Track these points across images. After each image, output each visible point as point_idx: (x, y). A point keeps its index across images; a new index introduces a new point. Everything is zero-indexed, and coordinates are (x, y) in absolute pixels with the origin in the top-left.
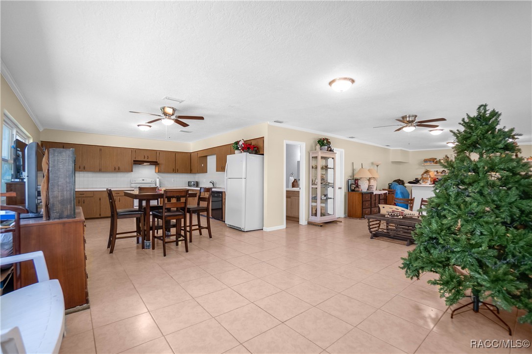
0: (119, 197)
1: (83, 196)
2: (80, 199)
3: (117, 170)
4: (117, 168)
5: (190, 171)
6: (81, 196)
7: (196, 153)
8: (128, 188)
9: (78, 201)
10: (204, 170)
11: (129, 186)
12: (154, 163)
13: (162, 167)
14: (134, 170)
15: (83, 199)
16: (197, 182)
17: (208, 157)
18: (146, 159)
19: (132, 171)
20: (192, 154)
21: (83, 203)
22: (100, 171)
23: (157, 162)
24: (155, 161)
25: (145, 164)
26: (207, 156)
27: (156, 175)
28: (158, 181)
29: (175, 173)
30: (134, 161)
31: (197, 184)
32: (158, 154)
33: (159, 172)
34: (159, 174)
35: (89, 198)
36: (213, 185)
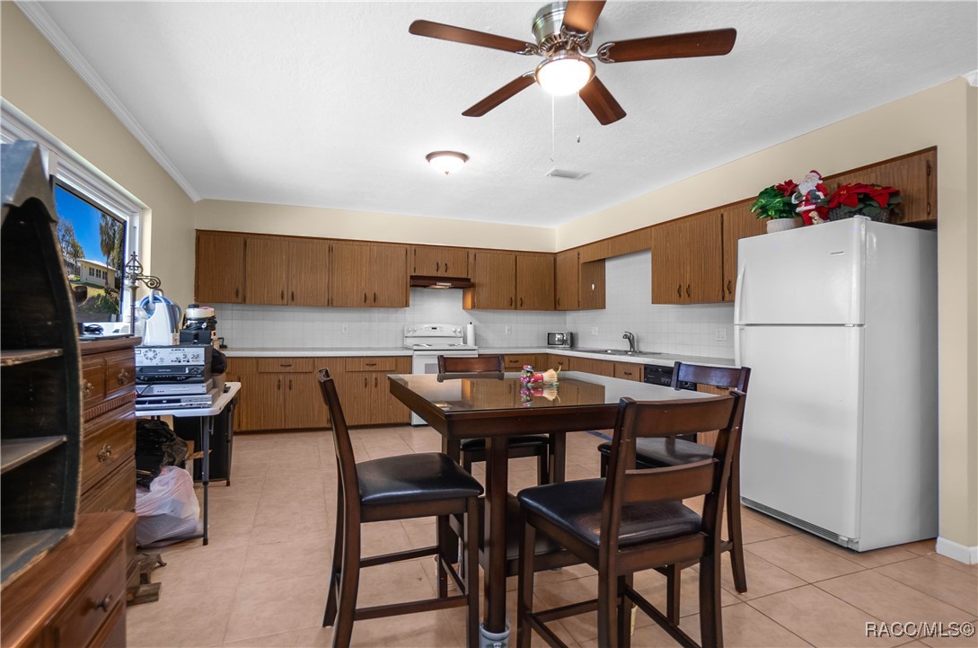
0: (374, 375)
1: (288, 369)
2: (281, 377)
3: (371, 301)
4: (370, 296)
5: (553, 301)
6: (283, 369)
7: (576, 252)
8: (396, 349)
9: (276, 383)
10: (596, 301)
11: (399, 345)
12: (462, 284)
13: (483, 293)
14: (411, 302)
15: (288, 377)
16: (571, 334)
17: (609, 265)
18: (441, 274)
19: (407, 305)
20: (559, 258)
21: (288, 389)
22: (330, 304)
23: (468, 280)
24: (464, 276)
25: (440, 285)
26: (603, 260)
27: (466, 316)
28: (470, 329)
29: (516, 309)
30: (412, 277)
31: (572, 341)
32: (471, 257)
33: (474, 307)
34: (474, 312)
35: (302, 376)
36: (632, 345)
